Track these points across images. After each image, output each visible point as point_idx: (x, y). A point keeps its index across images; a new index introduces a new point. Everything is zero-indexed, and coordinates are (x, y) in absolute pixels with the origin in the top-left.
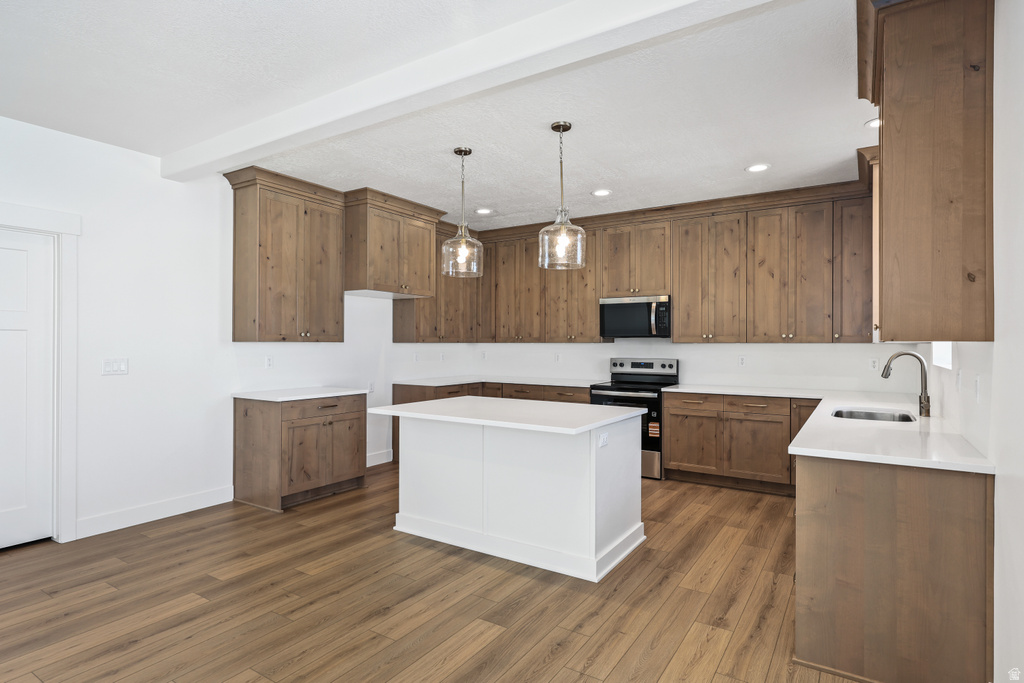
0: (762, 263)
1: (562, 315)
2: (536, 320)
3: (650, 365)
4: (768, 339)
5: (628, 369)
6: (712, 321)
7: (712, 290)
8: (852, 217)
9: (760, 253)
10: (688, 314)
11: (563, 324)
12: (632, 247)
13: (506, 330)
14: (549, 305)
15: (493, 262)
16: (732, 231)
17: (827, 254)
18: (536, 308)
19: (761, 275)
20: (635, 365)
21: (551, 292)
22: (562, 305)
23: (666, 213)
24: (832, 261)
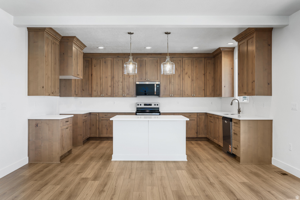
0: (186, 74)
1: (120, 87)
2: (110, 89)
3: (150, 105)
4: (188, 96)
5: (143, 106)
6: (172, 91)
7: (172, 81)
8: (209, 63)
9: (186, 71)
10: (165, 88)
11: (121, 91)
12: (147, 65)
13: (96, 92)
14: (115, 83)
15: (90, 66)
16: (178, 63)
17: (203, 73)
18: (109, 84)
19: (186, 77)
20: (145, 105)
21: (116, 78)
22: (120, 84)
23: (159, 55)
24: (204, 74)
